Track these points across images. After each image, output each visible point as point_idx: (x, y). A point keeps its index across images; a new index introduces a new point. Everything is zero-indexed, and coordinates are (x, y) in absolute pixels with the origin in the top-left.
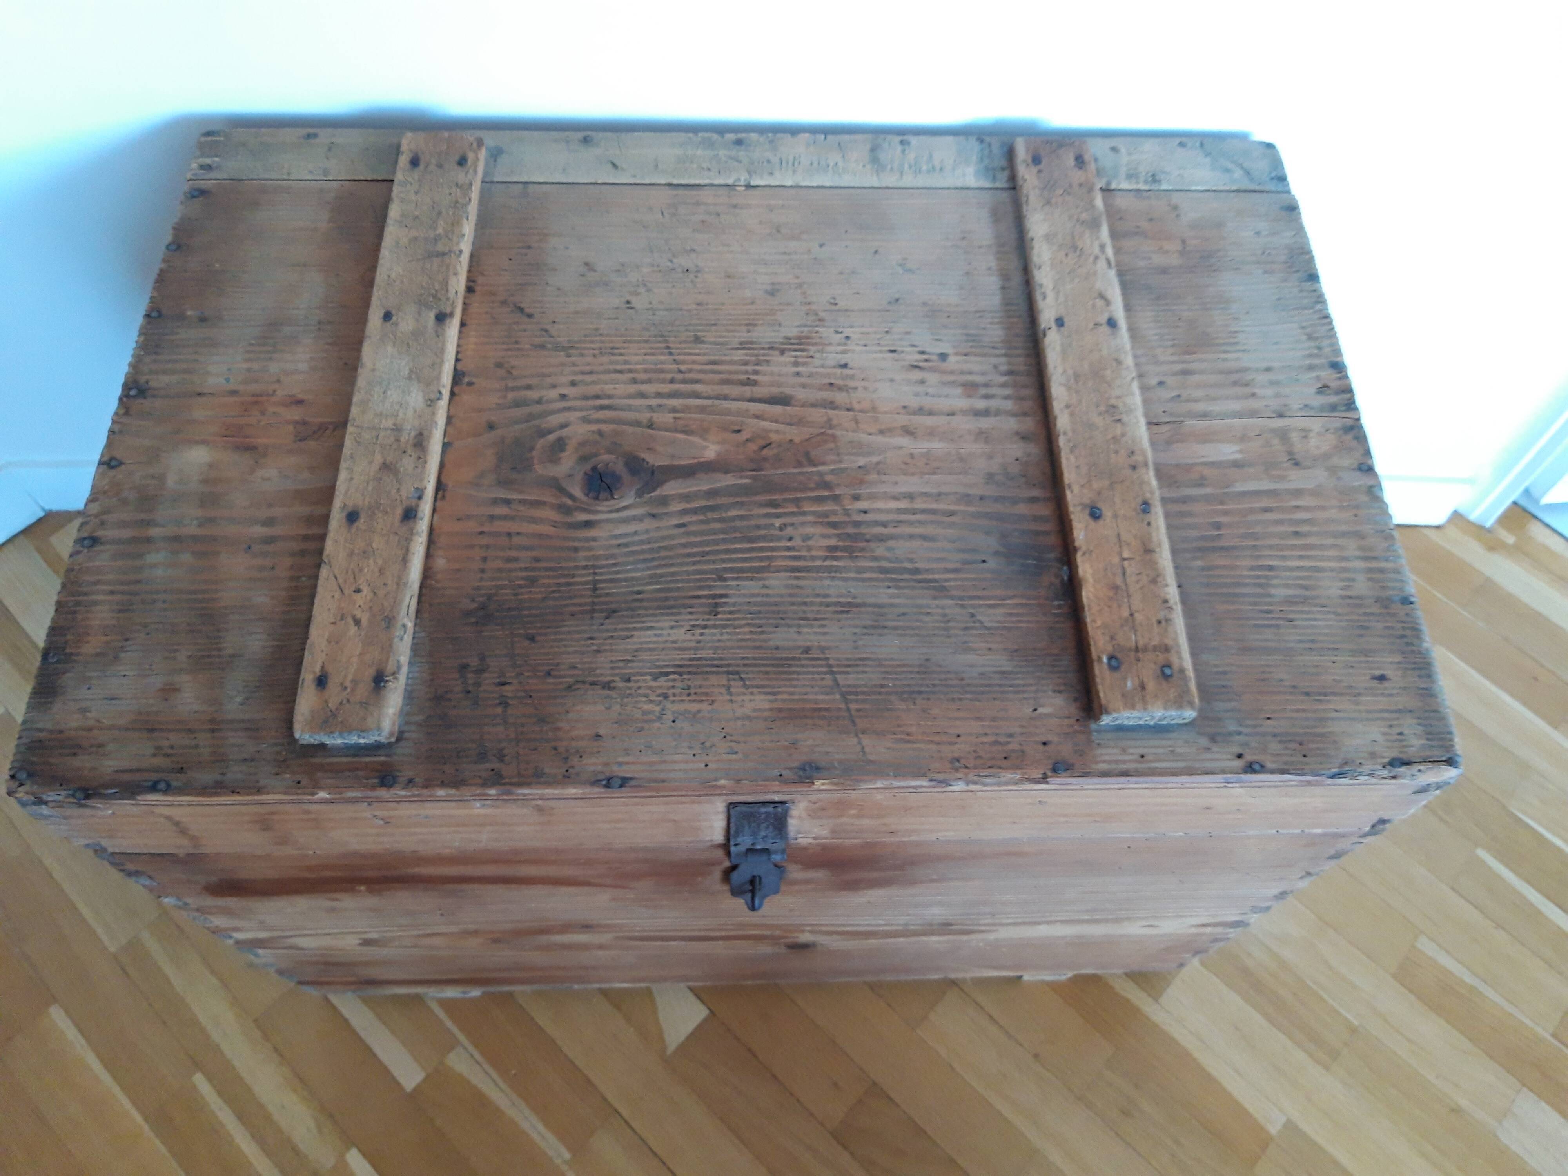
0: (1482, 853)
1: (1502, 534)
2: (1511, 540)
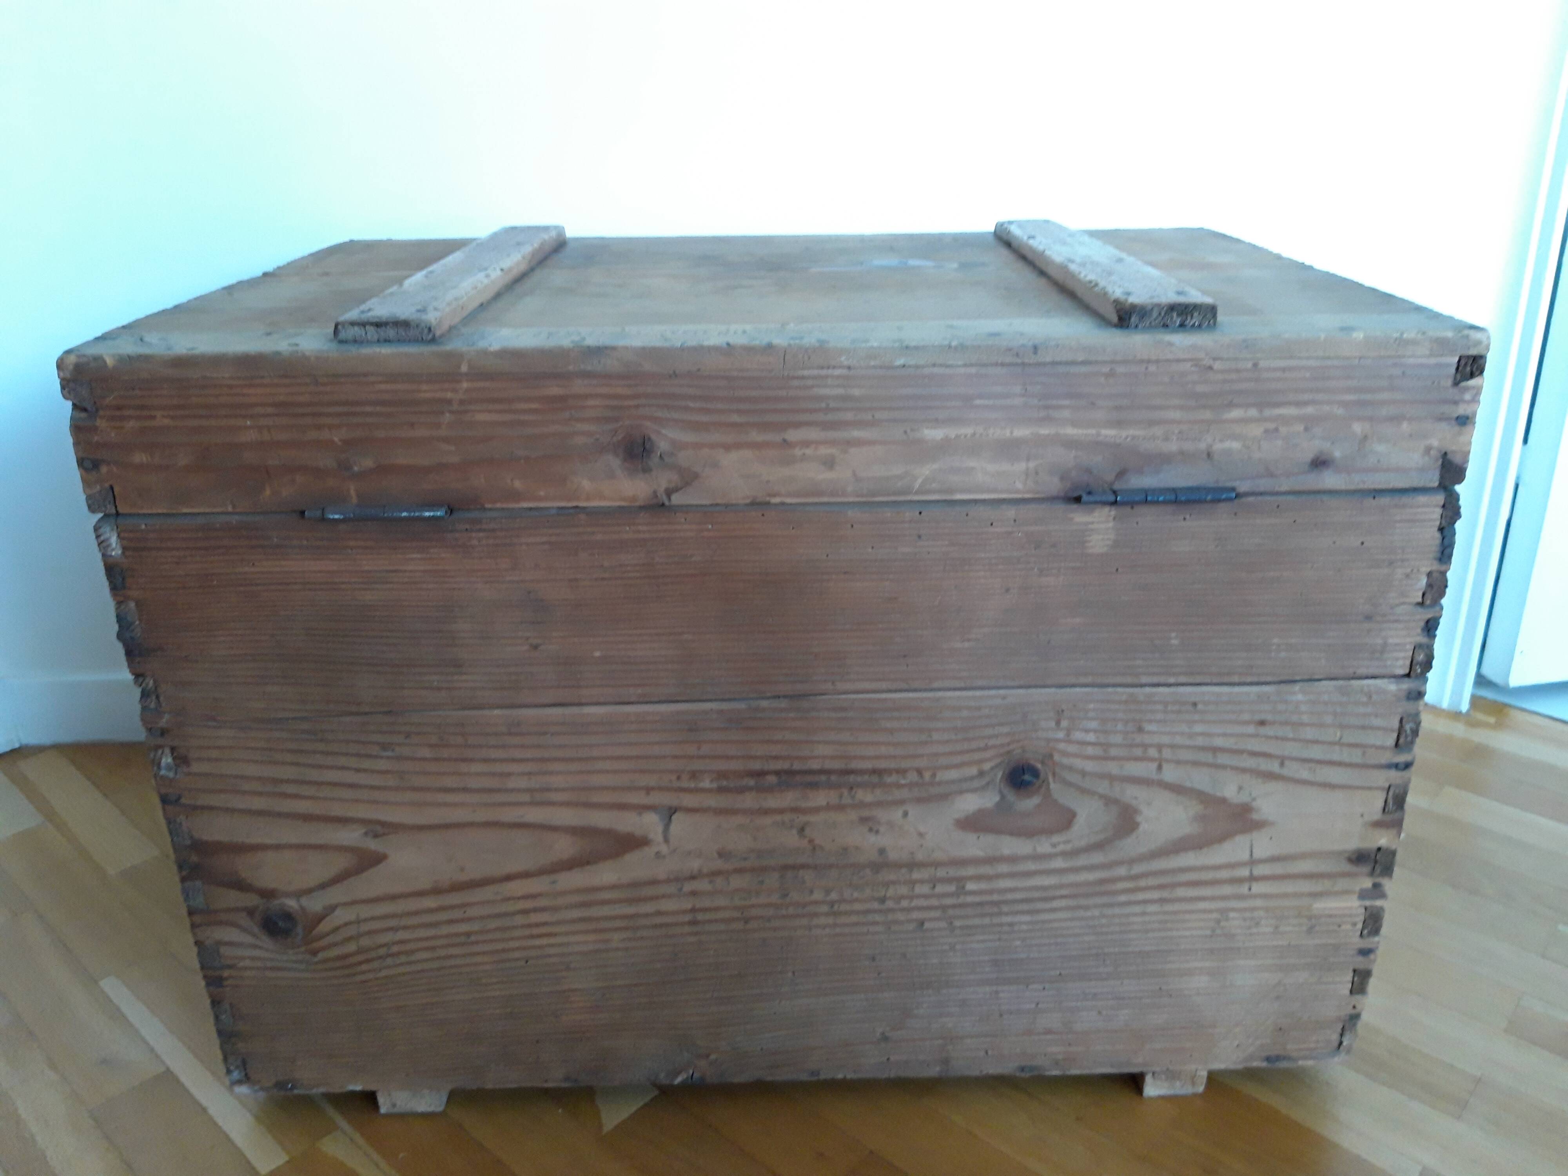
1: (1480, 716)
2: (1492, 720)
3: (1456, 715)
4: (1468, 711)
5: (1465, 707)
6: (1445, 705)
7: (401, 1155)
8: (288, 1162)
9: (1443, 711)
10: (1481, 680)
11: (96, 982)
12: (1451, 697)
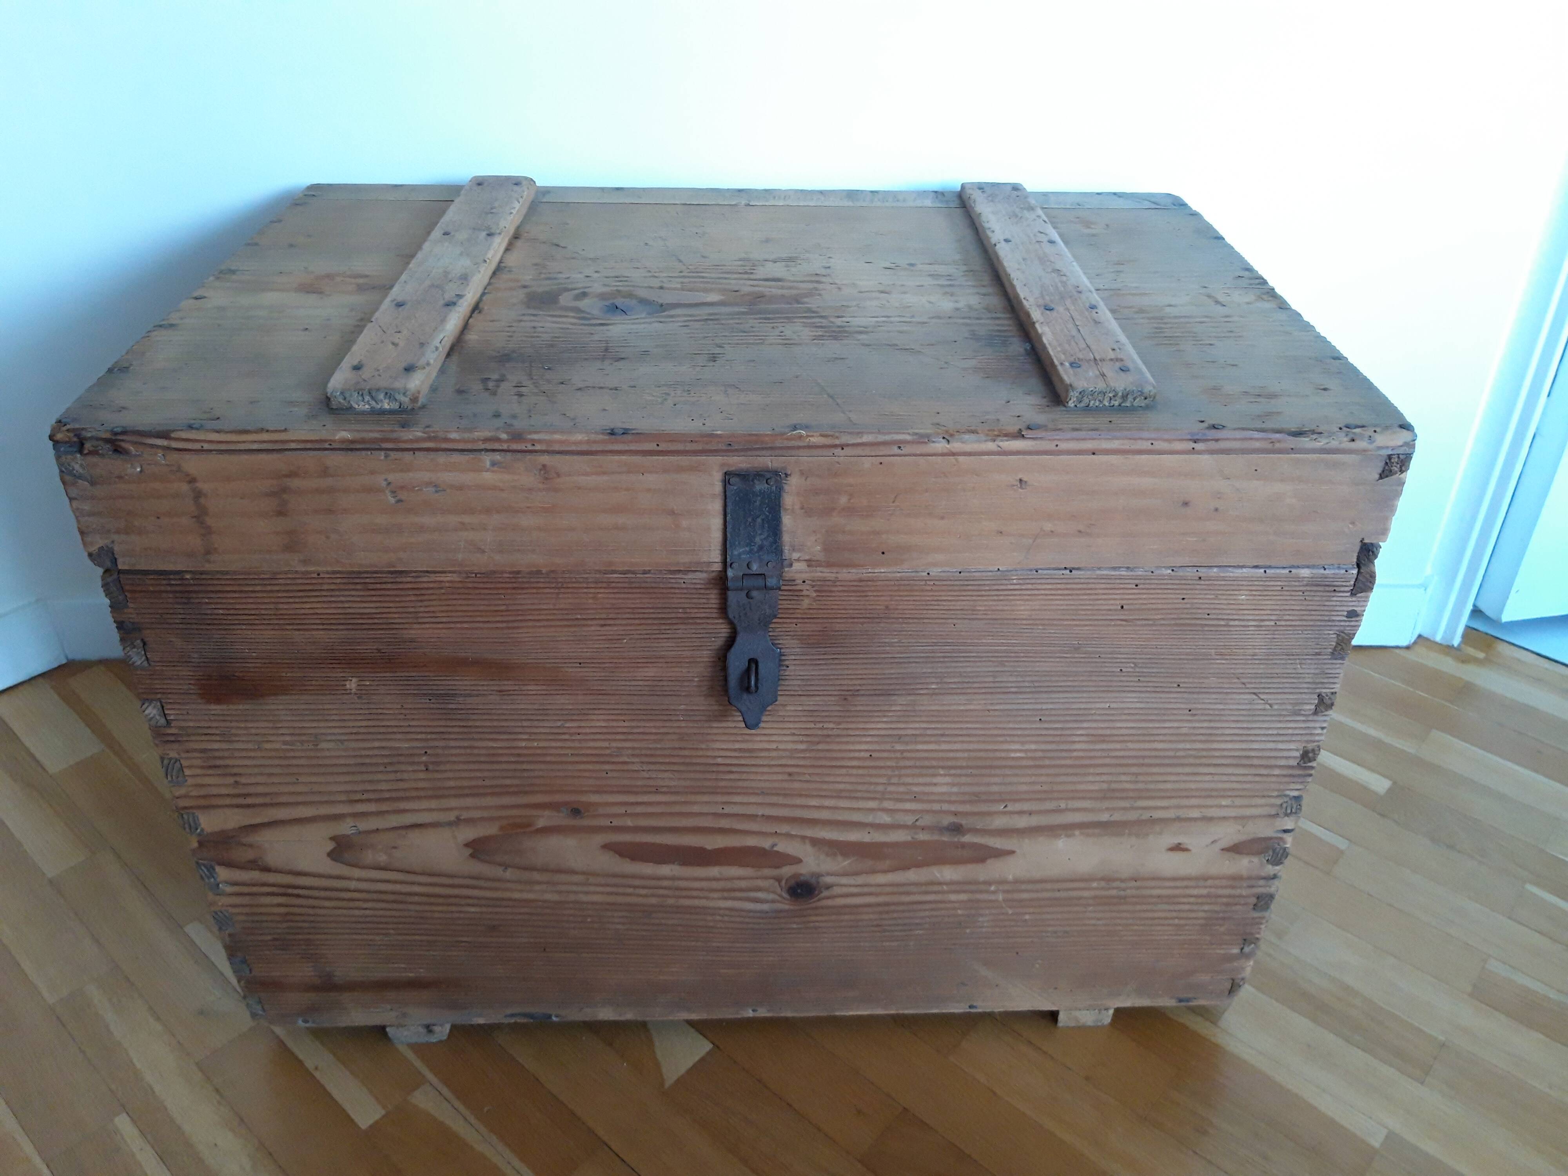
0: (1530, 887)
1: (1471, 651)
2: (1481, 655)
3: (1447, 649)
4: (1459, 645)
5: (1456, 641)
6: (1438, 638)
7: (486, 1109)
8: (384, 1116)
9: (1437, 643)
10: (1476, 612)
11: (181, 928)
12: (1445, 632)
